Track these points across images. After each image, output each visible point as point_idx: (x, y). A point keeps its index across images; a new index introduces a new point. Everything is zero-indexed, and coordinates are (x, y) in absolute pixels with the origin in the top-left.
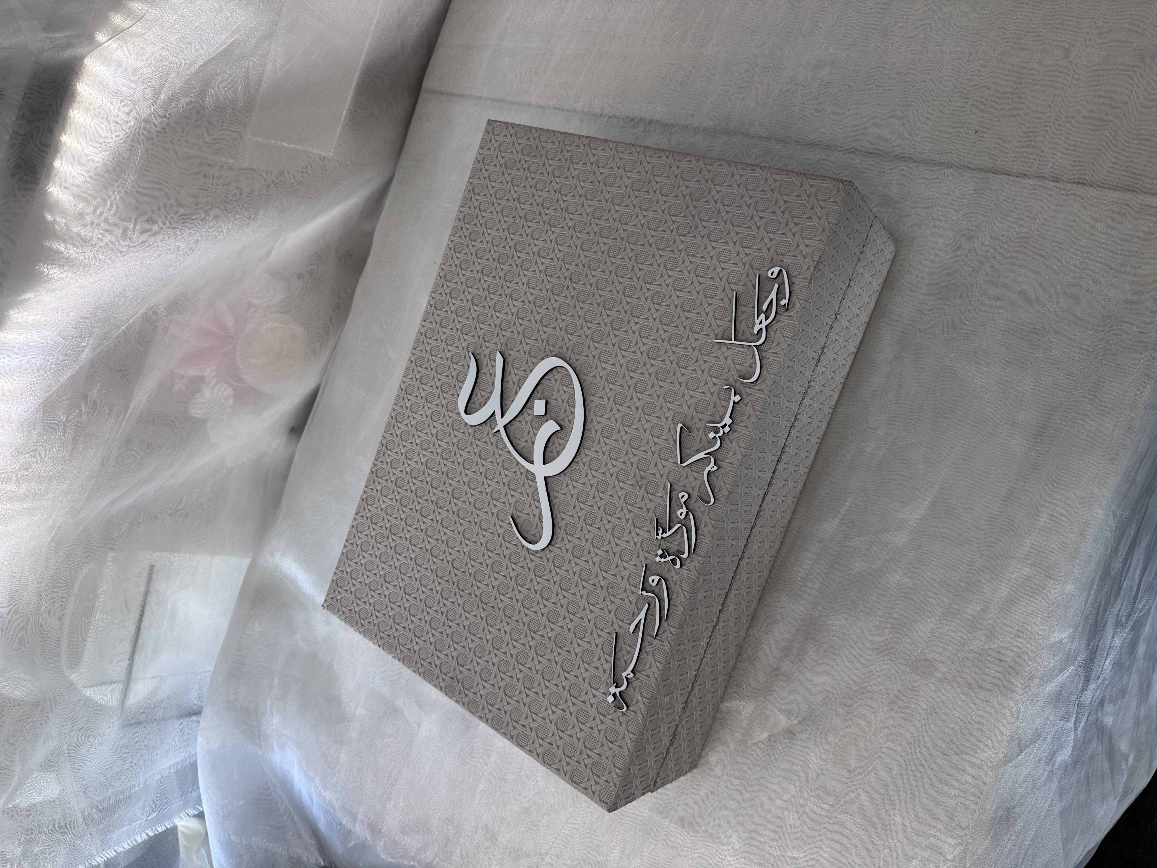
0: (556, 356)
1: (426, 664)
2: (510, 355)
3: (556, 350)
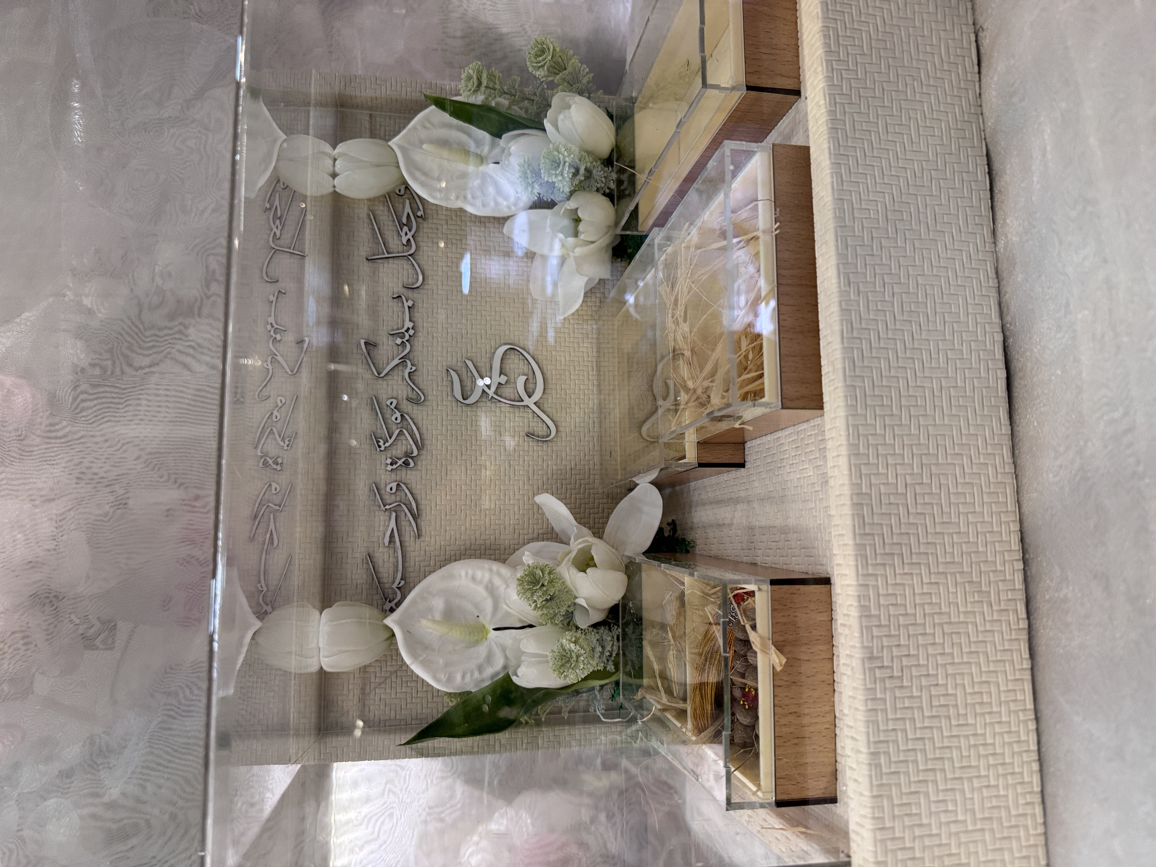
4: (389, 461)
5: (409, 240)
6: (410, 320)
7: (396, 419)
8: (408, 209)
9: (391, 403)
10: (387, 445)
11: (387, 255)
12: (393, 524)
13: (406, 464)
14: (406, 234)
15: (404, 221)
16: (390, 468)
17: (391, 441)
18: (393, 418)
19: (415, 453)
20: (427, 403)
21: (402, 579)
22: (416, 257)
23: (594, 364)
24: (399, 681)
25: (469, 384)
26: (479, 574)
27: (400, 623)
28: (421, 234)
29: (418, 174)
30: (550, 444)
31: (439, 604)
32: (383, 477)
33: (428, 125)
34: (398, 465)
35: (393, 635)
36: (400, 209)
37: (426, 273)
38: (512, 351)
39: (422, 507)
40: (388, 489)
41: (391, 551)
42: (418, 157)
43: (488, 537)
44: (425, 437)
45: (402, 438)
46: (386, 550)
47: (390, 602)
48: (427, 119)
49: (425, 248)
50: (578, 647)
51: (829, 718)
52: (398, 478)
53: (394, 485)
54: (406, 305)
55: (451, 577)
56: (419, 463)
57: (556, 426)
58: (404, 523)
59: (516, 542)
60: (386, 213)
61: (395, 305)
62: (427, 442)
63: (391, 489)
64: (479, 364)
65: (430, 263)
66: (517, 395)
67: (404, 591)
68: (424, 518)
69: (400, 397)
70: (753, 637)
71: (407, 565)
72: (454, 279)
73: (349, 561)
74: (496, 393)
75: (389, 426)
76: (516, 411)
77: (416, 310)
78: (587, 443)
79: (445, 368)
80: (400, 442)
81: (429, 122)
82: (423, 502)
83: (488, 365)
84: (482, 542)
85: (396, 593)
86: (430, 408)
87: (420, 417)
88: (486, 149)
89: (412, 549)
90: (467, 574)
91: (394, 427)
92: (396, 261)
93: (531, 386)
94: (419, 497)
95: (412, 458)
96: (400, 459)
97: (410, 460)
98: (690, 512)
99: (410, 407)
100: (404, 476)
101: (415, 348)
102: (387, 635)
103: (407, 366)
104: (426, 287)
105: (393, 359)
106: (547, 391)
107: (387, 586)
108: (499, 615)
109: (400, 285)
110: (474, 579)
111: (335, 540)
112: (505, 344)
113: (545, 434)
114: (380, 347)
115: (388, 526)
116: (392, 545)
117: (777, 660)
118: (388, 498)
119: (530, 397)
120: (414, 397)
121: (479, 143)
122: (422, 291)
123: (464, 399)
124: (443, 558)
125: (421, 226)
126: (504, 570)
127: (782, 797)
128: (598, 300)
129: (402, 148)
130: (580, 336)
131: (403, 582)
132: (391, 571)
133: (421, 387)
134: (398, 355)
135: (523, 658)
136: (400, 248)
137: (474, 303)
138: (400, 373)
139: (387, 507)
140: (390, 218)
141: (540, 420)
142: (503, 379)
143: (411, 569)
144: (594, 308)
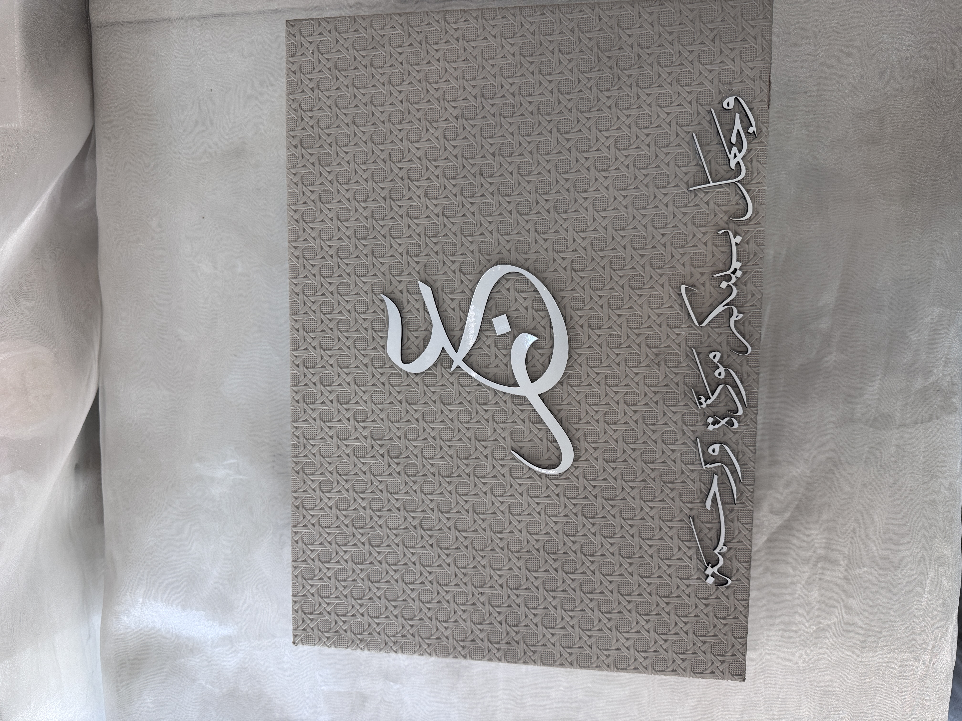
0: (497, 264)
1: (468, 644)
2: (435, 281)
3: (495, 258)
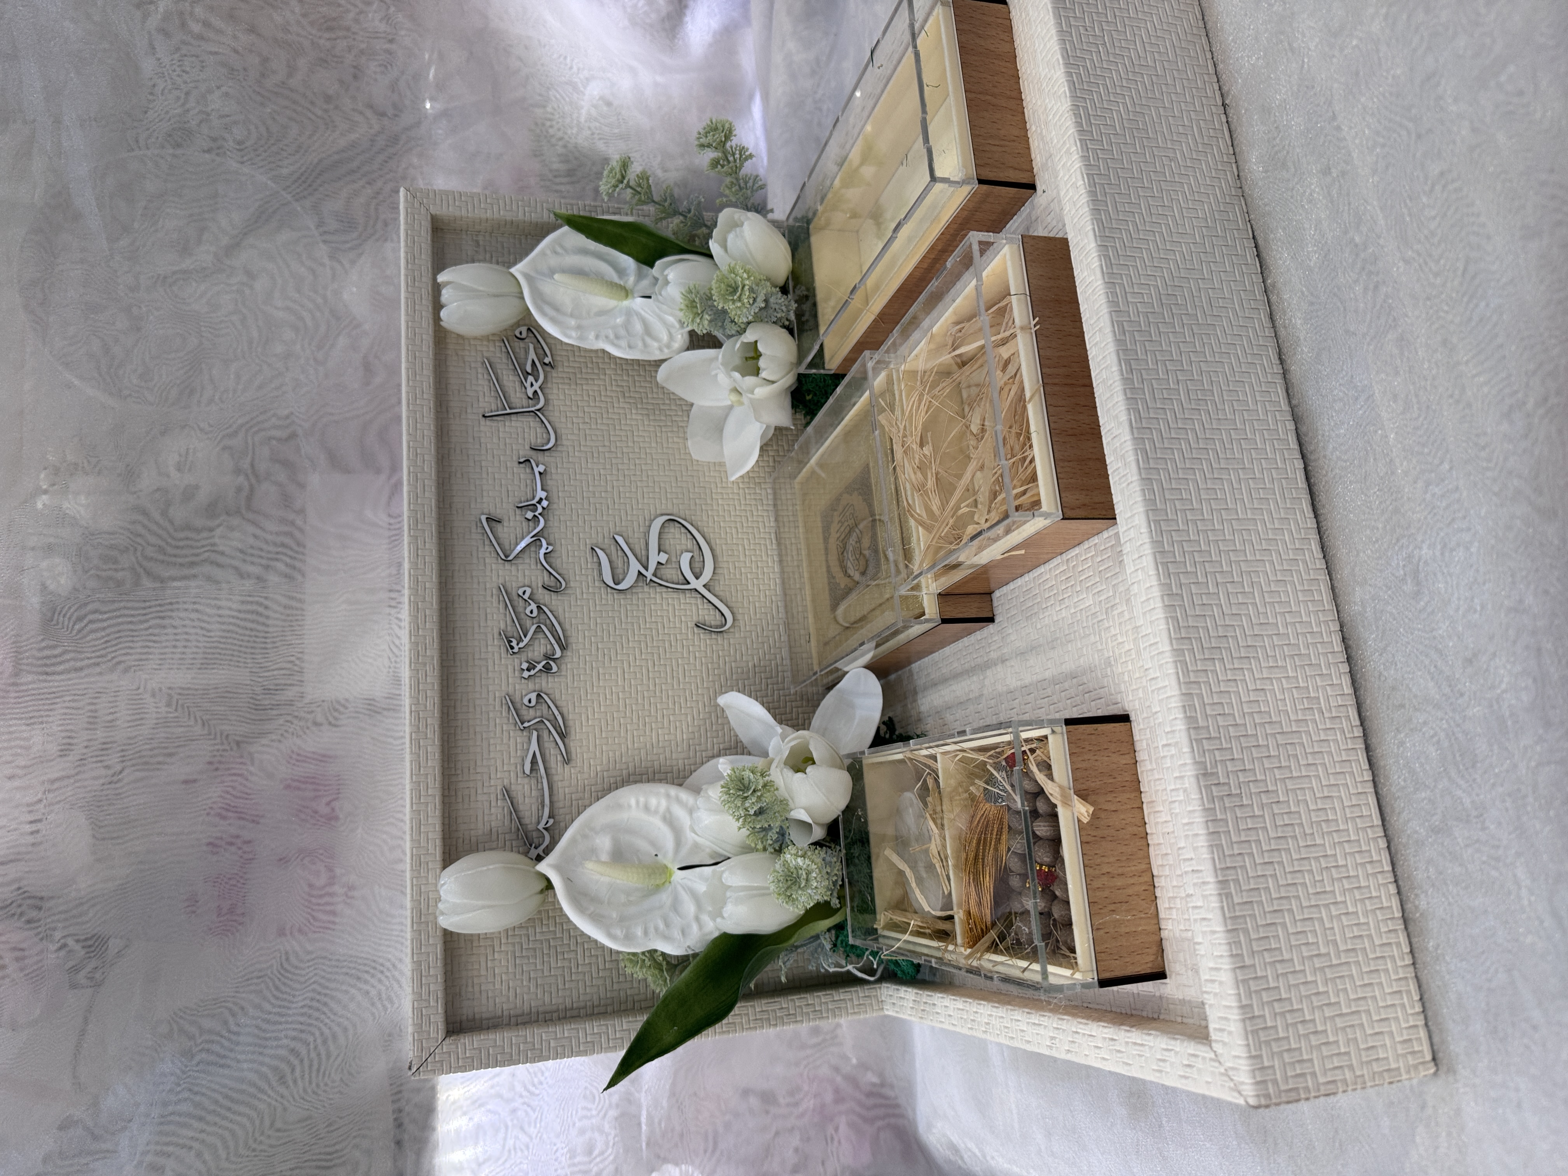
4: (525, 666)
5: (536, 392)
6: (543, 489)
7: (531, 612)
8: (532, 355)
9: (524, 593)
10: (521, 645)
11: (509, 411)
12: (534, 746)
13: (547, 668)
14: (532, 385)
15: (529, 369)
16: (526, 674)
17: (526, 640)
18: (528, 612)
19: (558, 654)
20: (569, 591)
21: (549, 817)
22: (546, 413)
23: (773, 536)
24: (552, 951)
25: (620, 565)
26: (653, 802)
27: (558, 868)
28: (549, 385)
29: (548, 309)
30: (725, 636)
31: (604, 843)
32: (517, 687)
33: (559, 250)
34: (537, 670)
35: (549, 886)
36: (522, 354)
37: (558, 431)
38: (671, 524)
39: (571, 723)
40: (526, 701)
41: (533, 782)
42: (547, 288)
43: (655, 758)
44: (569, 633)
45: (541, 635)
46: (526, 780)
47: (536, 848)
48: (558, 242)
49: (556, 402)
50: (807, 862)
51: (1146, 878)
52: (537, 687)
53: (533, 696)
54: (536, 470)
55: (619, 807)
56: (563, 667)
57: (733, 613)
58: (548, 745)
59: (692, 761)
60: (505, 360)
61: (522, 472)
62: (572, 640)
63: (530, 701)
64: (631, 541)
65: (563, 420)
66: (681, 577)
67: (555, 833)
68: (573, 737)
69: (534, 585)
70: (1050, 788)
71: (555, 799)
72: (594, 438)
73: (480, 798)
74: (655, 575)
75: (522, 622)
76: (681, 596)
77: (548, 477)
78: (771, 633)
79: (589, 547)
80: (537, 642)
81: (562, 247)
82: (571, 717)
83: (642, 542)
84: (649, 764)
85: (544, 837)
86: (573, 597)
87: (560, 611)
88: (631, 279)
89: (561, 778)
90: (638, 803)
91: (528, 622)
92: (520, 418)
93: (697, 565)
94: (565, 711)
95: (554, 660)
96: (539, 663)
97: (551, 663)
98: (915, 701)
99: (547, 598)
100: (544, 684)
101: (550, 523)
102: (543, 884)
103: (541, 546)
104: (559, 448)
105: (523, 538)
106: (719, 571)
107: (530, 827)
108: (684, 851)
109: (527, 447)
110: (647, 808)
111: (459, 772)
112: (662, 515)
113: (719, 623)
114: (505, 524)
115: (528, 750)
116: (534, 774)
117: (1083, 810)
118: (528, 714)
119: (697, 578)
120: (553, 584)
121: (621, 272)
122: (554, 454)
123: (616, 584)
124: (599, 787)
125: (549, 375)
126: (684, 795)
127: (1106, 975)
128: (771, 459)
129: (527, 276)
130: (753, 502)
131: (551, 821)
132: (534, 808)
133: (560, 571)
134: (529, 533)
135: (728, 894)
136: (525, 402)
137: (620, 467)
138: (533, 555)
139: (526, 725)
140: (511, 367)
141: (711, 607)
142: (663, 558)
143: (561, 804)
144: (767, 469)
